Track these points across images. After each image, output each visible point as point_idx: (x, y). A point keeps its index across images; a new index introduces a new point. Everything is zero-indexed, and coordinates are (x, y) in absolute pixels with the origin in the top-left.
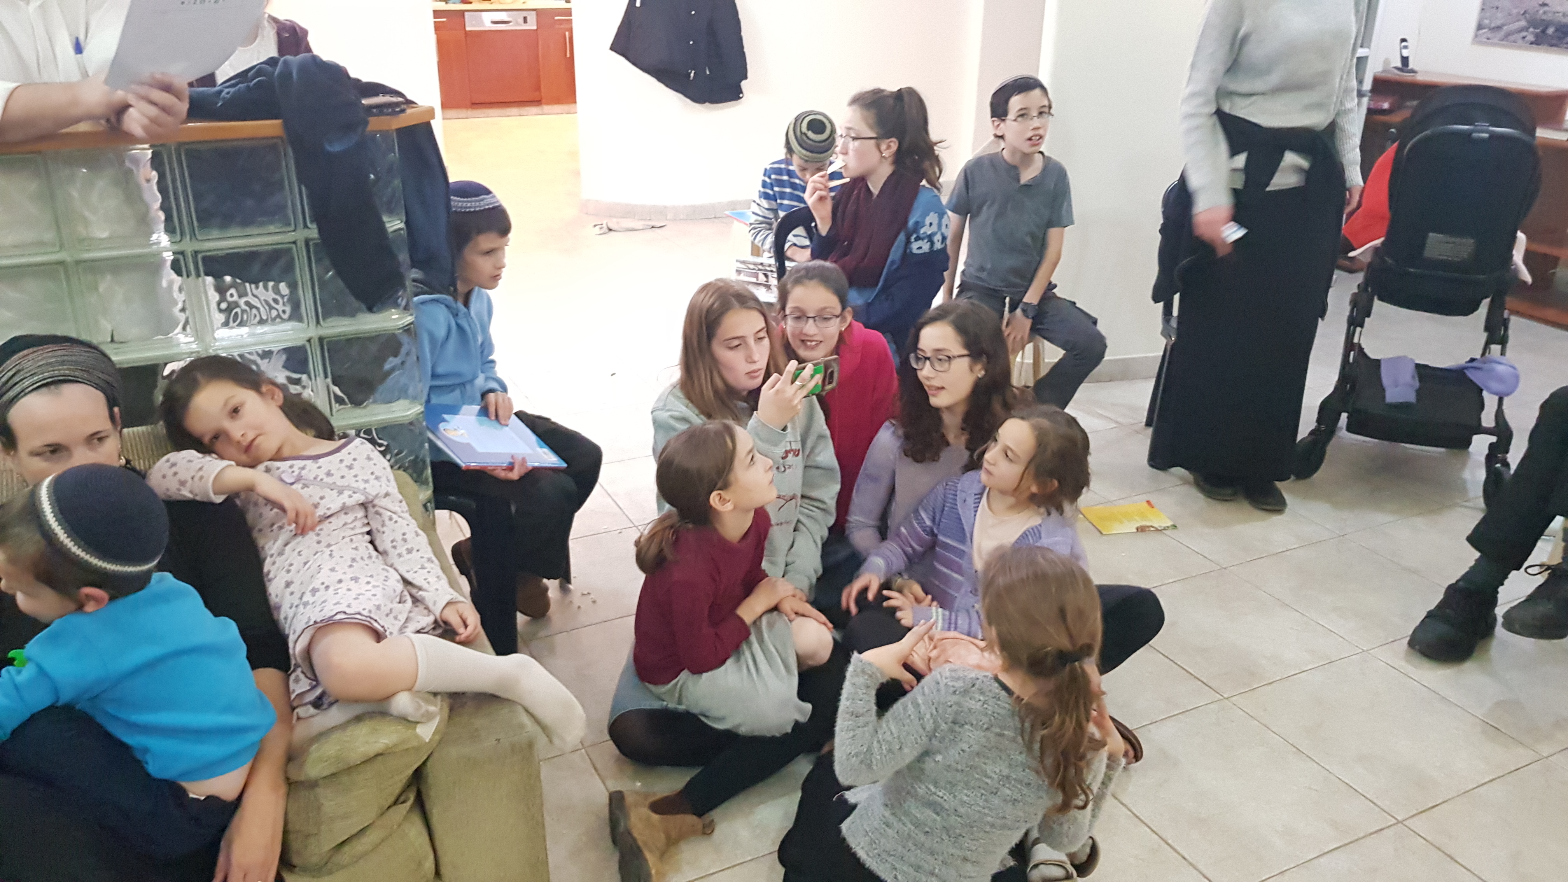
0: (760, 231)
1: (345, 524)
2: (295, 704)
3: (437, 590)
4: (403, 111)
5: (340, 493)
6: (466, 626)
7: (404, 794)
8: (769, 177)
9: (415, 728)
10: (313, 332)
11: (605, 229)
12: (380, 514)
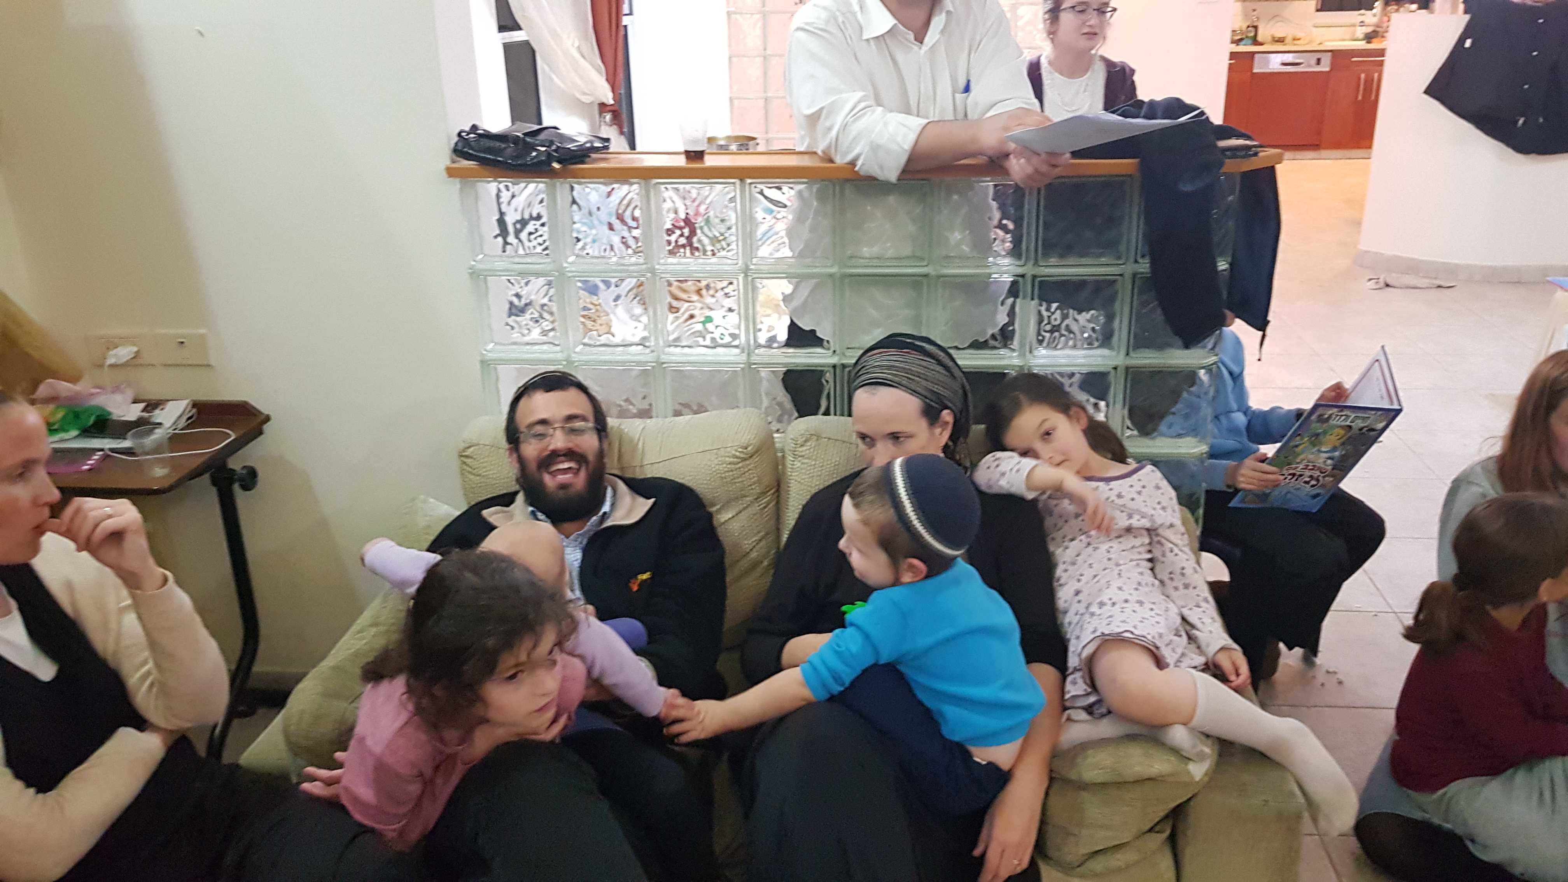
10: (1121, 360)
12: (1161, 544)
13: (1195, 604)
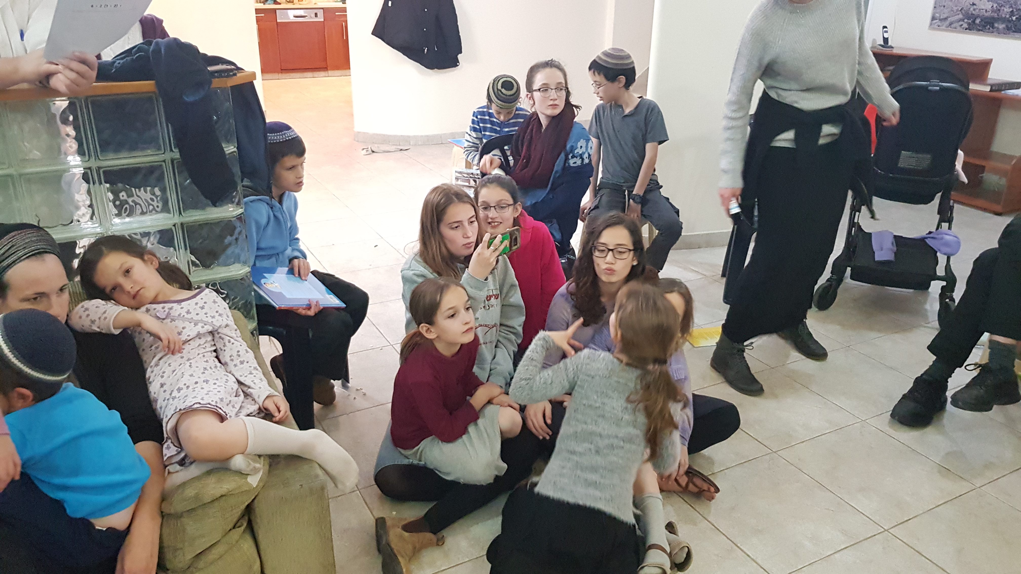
0: (471, 152)
1: (200, 345)
2: (166, 463)
3: (260, 388)
4: (235, 75)
5: (196, 324)
6: (279, 411)
7: (240, 521)
8: (477, 117)
9: (247, 478)
10: (177, 219)
11: (370, 152)
12: (223, 339)
13: (249, 373)
